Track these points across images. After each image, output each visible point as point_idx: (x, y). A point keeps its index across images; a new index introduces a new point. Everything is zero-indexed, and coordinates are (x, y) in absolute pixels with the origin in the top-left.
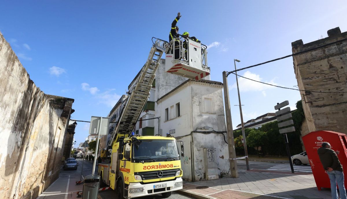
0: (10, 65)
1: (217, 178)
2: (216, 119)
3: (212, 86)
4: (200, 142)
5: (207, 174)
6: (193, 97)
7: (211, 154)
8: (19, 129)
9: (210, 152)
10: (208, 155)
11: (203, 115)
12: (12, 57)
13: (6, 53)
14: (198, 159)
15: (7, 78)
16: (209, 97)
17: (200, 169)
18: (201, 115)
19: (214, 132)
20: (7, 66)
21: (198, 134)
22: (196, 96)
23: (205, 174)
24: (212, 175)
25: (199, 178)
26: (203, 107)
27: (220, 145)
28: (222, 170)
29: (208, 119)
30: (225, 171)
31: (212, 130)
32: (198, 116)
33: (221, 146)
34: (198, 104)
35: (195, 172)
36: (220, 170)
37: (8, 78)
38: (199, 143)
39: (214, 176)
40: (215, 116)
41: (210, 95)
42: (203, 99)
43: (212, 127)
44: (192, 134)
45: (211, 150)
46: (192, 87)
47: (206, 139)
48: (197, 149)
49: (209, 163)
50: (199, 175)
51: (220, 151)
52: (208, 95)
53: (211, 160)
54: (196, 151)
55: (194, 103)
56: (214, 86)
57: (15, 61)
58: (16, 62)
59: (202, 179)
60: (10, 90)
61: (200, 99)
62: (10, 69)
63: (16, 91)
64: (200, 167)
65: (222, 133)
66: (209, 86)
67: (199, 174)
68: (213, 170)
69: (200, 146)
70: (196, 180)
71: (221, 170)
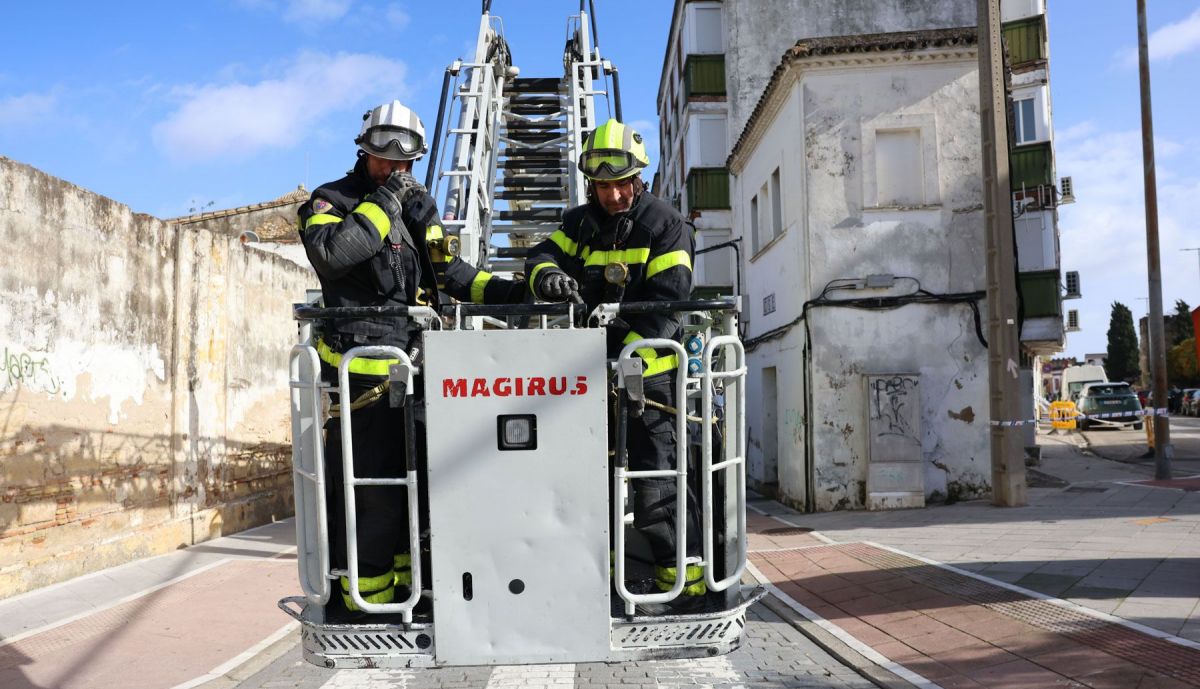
0: (52, 209)
1: (918, 505)
2: (938, 235)
3: (920, 58)
4: (845, 348)
5: (869, 487)
6: (810, 138)
7: (888, 401)
8: (142, 339)
9: (883, 393)
10: (872, 402)
11: (864, 221)
12: (50, 187)
13: (30, 188)
14: (831, 424)
15: (55, 239)
16: (904, 124)
17: (838, 464)
18: (853, 223)
19: (926, 297)
20: (45, 211)
21: (834, 311)
22: (830, 126)
23: (862, 485)
24: (889, 490)
25: (835, 502)
26: (867, 179)
27: (955, 357)
28: (961, 473)
29: (896, 237)
30: (973, 476)
31: (914, 289)
32: (838, 226)
33: (960, 362)
34: (837, 168)
35: (816, 477)
36: (947, 471)
37: (59, 236)
38: (840, 353)
39: (900, 494)
40: (933, 220)
41: (912, 110)
42: (865, 141)
43: (916, 276)
44: (809, 312)
45: (889, 384)
46: (805, 87)
47: (877, 334)
48: (827, 380)
49: (878, 440)
50: (832, 490)
51: (953, 386)
52: (897, 114)
53: (886, 428)
54: (821, 387)
55: (817, 167)
56: (933, 57)
57: (62, 192)
58: (66, 194)
59: (848, 506)
60: (76, 259)
61: (854, 139)
62: (55, 216)
63: (96, 257)
64: (841, 454)
65: (972, 299)
66: (906, 62)
67: (834, 484)
68: (897, 469)
69: (846, 367)
70: (817, 507)
71: (955, 471)
